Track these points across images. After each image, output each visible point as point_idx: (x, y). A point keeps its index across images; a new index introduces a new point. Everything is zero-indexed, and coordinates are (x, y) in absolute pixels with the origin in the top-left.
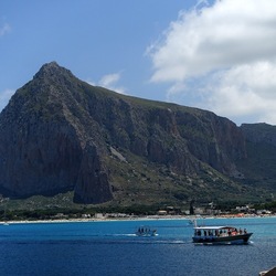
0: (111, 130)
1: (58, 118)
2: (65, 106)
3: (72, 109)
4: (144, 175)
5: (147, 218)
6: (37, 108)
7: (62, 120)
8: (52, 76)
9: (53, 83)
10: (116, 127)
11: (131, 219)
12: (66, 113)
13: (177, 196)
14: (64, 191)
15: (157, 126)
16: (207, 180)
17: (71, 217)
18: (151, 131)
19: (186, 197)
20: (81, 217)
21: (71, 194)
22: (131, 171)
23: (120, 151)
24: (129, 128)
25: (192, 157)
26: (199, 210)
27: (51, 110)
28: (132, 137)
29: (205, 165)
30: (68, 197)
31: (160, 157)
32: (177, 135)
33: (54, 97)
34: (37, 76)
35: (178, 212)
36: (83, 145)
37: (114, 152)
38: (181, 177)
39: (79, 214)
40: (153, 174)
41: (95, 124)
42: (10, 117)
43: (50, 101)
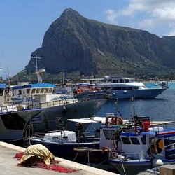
0: (98, 41)
1: (72, 35)
2: (75, 29)
3: (78, 31)
4: (113, 63)
6: (62, 31)
7: (74, 37)
8: (69, 15)
9: (70, 18)
10: (100, 39)
12: (76, 33)
13: (128, 73)
15: (120, 39)
16: (144, 65)
18: (117, 41)
19: (133, 73)
21: (79, 72)
22: (107, 61)
23: (102, 51)
24: (107, 39)
27: (69, 31)
28: (108, 44)
29: (143, 57)
31: (121, 54)
32: (130, 43)
33: (70, 26)
34: (62, 15)
36: (84, 48)
37: (99, 51)
38: (132, 63)
40: (118, 62)
41: (90, 38)
42: (49, 35)
43: (68, 27)
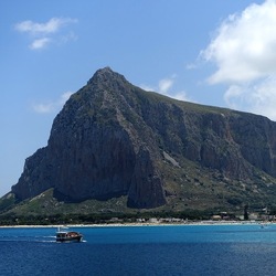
0: (164, 135)
1: (111, 122)
2: (118, 111)
3: (124, 114)
4: (197, 180)
5: (201, 223)
6: (91, 113)
7: (116, 125)
8: (105, 81)
9: (107, 88)
10: (169, 132)
11: (185, 224)
12: (120, 118)
13: (230, 201)
14: (118, 195)
15: (210, 131)
16: (261, 186)
17: (125, 221)
18: (204, 136)
19: (240, 203)
20: (135, 221)
21: (125, 199)
22: (184, 176)
23: (173, 156)
24: (182, 133)
25: (245, 163)
26: (253, 215)
27: (105, 114)
28: (185, 142)
30: (121, 202)
31: (213, 162)
32: (230, 141)
33: (108, 103)
34: (91, 82)
35: (232, 217)
36: (136, 150)
37: (167, 157)
38: (235, 182)
39: (134, 218)
40: (206, 179)
41: (148, 129)
42: (64, 122)
43: (104, 106)
